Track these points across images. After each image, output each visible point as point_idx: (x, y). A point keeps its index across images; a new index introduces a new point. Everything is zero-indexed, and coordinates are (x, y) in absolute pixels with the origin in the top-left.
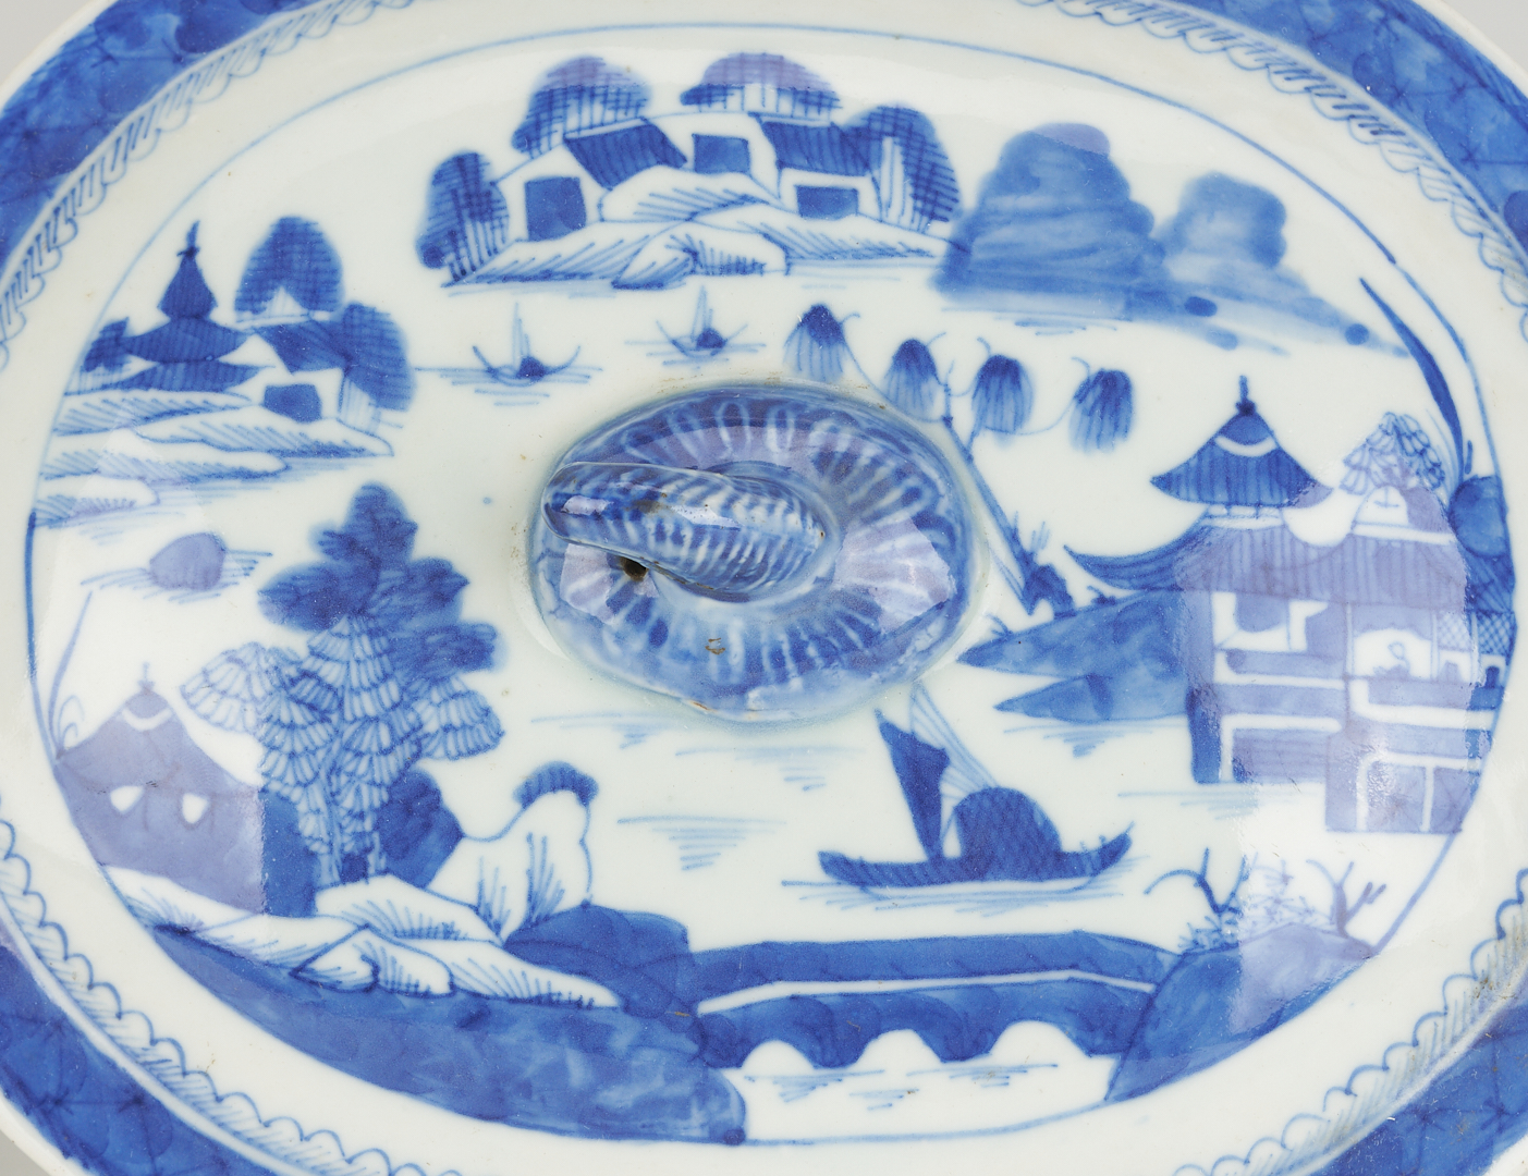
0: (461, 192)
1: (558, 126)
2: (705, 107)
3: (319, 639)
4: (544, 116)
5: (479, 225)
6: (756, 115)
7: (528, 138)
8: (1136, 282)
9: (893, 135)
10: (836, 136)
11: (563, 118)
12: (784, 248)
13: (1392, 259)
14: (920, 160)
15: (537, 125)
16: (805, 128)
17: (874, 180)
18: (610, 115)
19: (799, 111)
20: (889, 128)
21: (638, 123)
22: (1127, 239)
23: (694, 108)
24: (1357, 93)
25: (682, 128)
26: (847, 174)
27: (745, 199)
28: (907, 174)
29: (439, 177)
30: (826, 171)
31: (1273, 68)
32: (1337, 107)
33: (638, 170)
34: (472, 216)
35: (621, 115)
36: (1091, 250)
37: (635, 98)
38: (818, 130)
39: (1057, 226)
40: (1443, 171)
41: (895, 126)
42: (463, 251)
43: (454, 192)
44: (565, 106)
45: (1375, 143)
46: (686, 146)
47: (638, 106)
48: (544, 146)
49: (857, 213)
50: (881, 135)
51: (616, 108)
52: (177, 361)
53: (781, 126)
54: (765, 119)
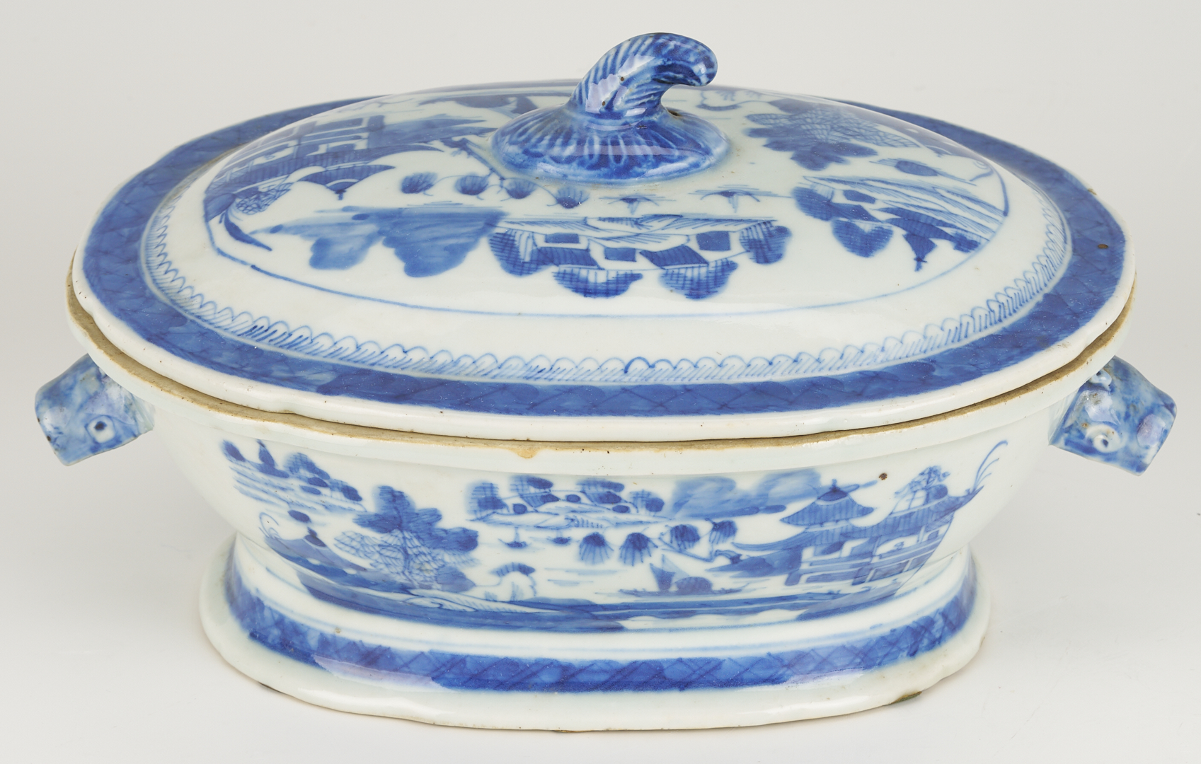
0: (766, 250)
1: (711, 269)
2: (629, 272)
3: (845, 141)
4: (720, 274)
5: (756, 237)
6: (600, 269)
7: (729, 267)
8: (395, 220)
9: (524, 263)
10: (556, 261)
11: (708, 272)
12: (588, 225)
13: (254, 267)
14: (510, 254)
15: (723, 270)
16: (573, 264)
17: (536, 246)
18: (682, 271)
19: (576, 271)
20: (526, 265)
21: (666, 267)
22: (398, 233)
23: (635, 272)
24: (263, 346)
25: (642, 264)
26: (551, 248)
27: (608, 239)
28: (518, 248)
29: (779, 257)
30: (562, 248)
31: (309, 341)
32: (275, 332)
33: (667, 250)
34: (760, 241)
35: (676, 271)
36: (417, 229)
37: (668, 278)
38: (566, 263)
39: (436, 234)
40: (219, 327)
41: (523, 266)
42: (765, 230)
43: (770, 249)
44: (708, 277)
45: (255, 322)
46: (639, 257)
47: (666, 274)
48: (719, 263)
49: (546, 235)
50: (531, 262)
51: (678, 274)
52: (924, 224)
53: (586, 264)
54: (595, 267)
